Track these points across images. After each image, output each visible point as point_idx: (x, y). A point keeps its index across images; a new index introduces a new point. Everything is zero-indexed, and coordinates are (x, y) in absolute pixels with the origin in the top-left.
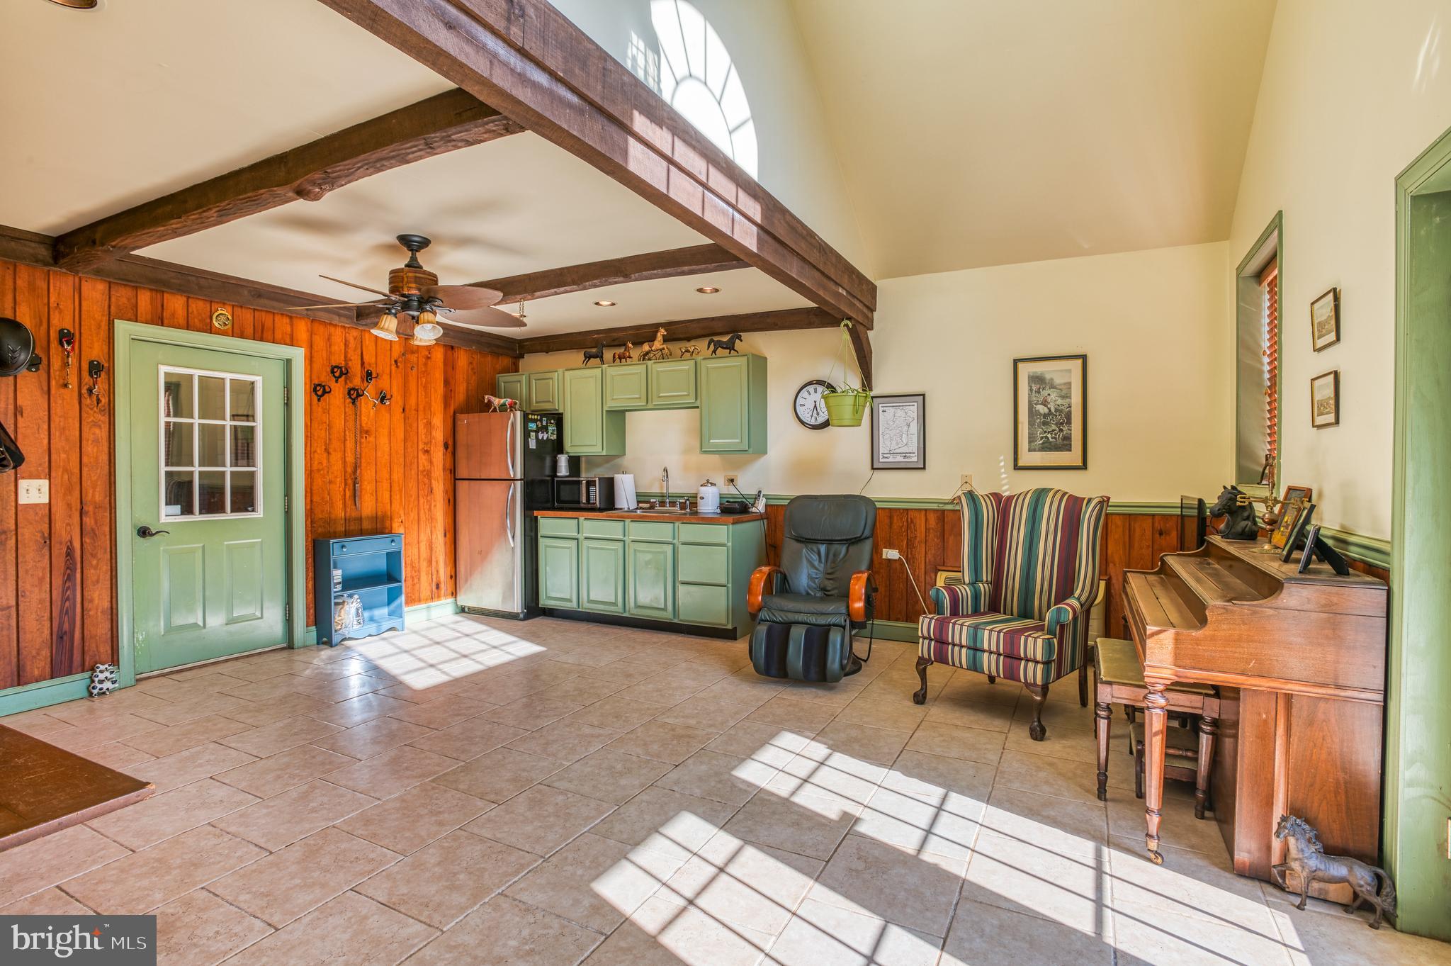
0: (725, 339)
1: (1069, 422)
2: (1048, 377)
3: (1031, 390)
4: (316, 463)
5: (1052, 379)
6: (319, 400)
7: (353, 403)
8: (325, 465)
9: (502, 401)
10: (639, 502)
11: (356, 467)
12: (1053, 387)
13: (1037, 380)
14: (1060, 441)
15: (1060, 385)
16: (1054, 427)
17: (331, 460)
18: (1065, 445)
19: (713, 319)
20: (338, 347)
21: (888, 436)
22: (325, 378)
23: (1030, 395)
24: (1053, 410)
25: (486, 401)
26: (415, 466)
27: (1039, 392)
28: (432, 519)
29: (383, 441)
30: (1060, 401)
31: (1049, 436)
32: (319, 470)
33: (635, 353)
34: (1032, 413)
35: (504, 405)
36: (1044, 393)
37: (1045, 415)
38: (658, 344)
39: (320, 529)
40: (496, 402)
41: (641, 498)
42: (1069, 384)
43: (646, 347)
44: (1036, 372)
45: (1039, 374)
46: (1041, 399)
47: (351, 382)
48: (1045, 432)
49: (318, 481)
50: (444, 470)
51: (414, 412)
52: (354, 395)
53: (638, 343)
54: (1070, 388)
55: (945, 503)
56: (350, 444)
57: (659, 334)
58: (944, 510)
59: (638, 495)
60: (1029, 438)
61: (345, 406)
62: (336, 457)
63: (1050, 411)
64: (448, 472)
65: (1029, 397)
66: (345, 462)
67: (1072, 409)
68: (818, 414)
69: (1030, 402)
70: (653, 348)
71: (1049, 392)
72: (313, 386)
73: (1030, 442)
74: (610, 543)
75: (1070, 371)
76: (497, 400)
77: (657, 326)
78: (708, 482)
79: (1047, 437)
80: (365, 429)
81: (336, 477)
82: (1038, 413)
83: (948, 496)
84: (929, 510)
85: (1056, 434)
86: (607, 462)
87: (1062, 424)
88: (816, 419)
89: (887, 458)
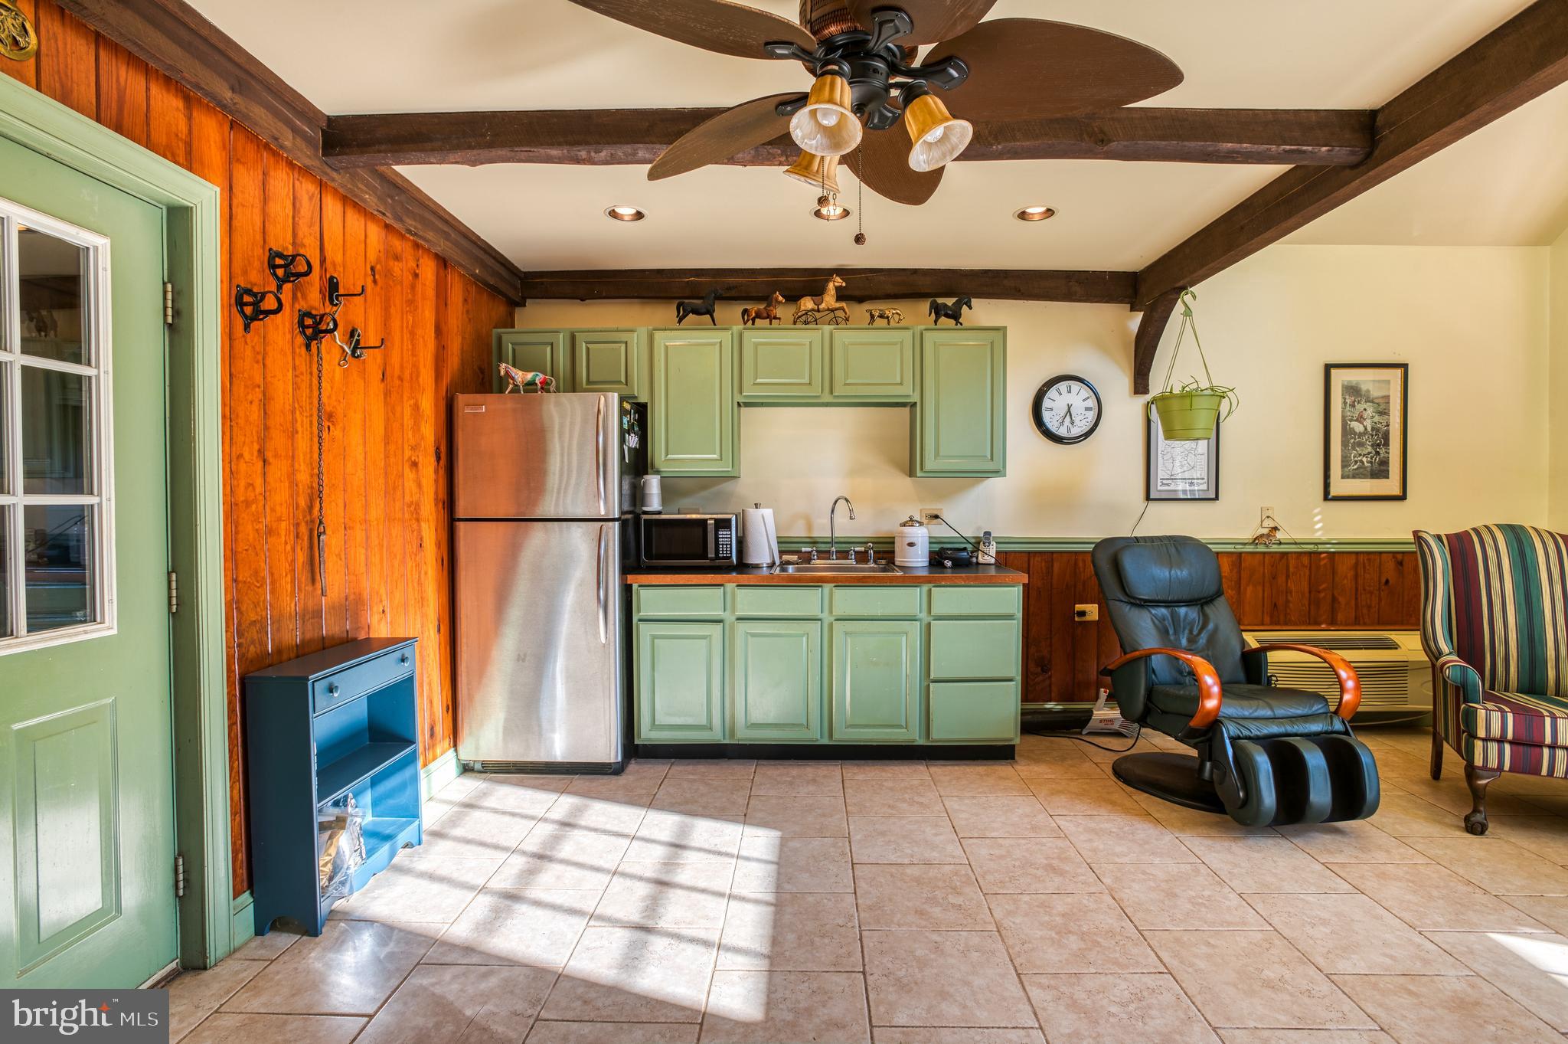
0: (950, 301)
1: (1387, 444)
2: (1364, 387)
3: (1345, 403)
4: (243, 483)
5: (1368, 391)
6: (247, 328)
7: (308, 347)
8: (258, 491)
9: (530, 376)
10: (781, 553)
11: (316, 494)
12: (1369, 400)
13: (1352, 390)
14: (1376, 466)
15: (1377, 398)
16: (1370, 449)
17: (270, 479)
18: (1380, 471)
19: (915, 271)
20: (281, 209)
21: (1169, 456)
22: (258, 278)
23: (1343, 409)
24: (1369, 429)
25: (502, 373)
26: (399, 493)
27: (1354, 406)
28: (422, 601)
29: (355, 437)
30: (1377, 418)
31: (1364, 459)
32: (248, 503)
33: (784, 311)
34: (1347, 432)
35: (532, 383)
36: (1360, 407)
37: (1360, 435)
38: (829, 299)
39: (252, 648)
40: (520, 376)
41: (786, 546)
42: (1387, 397)
43: (807, 303)
44: (1350, 381)
45: (1353, 384)
46: (1356, 415)
47: (304, 297)
48: (1360, 455)
49: (248, 530)
50: (436, 499)
51: (397, 382)
52: (313, 329)
53: (793, 298)
54: (1388, 403)
55: (1245, 544)
56: (303, 443)
57: (831, 285)
58: (1240, 554)
59: (781, 541)
60: (1342, 461)
61: (293, 352)
62: (278, 469)
63: (1366, 429)
64: (441, 505)
65: (1343, 412)
66: (293, 484)
67: (1391, 428)
68: (1072, 423)
69: (1344, 418)
70: (823, 306)
71: (1365, 406)
72: (234, 292)
73: (1343, 467)
74: (794, 624)
75: (1388, 382)
76: (520, 373)
77: (830, 273)
78: (911, 520)
79: (1361, 461)
80: (328, 409)
81: (280, 519)
82: (1353, 432)
83: (1247, 535)
84: (1222, 553)
85: (1372, 458)
86: (704, 488)
87: (1378, 445)
88: (1069, 430)
89: (1168, 485)
